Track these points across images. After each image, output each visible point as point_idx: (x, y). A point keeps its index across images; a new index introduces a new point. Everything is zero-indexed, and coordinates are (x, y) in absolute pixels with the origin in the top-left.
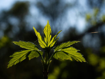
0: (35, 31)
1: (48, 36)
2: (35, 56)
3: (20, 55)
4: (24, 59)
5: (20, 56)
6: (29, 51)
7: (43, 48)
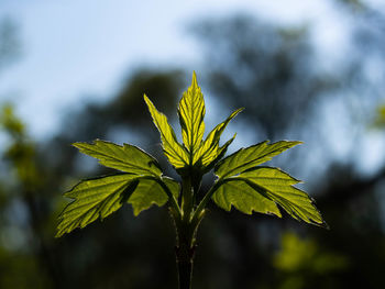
0: (151, 110)
1: (195, 126)
2: (153, 202)
3: (100, 191)
4: (114, 209)
5: (99, 194)
6: (132, 178)
7: (177, 166)
